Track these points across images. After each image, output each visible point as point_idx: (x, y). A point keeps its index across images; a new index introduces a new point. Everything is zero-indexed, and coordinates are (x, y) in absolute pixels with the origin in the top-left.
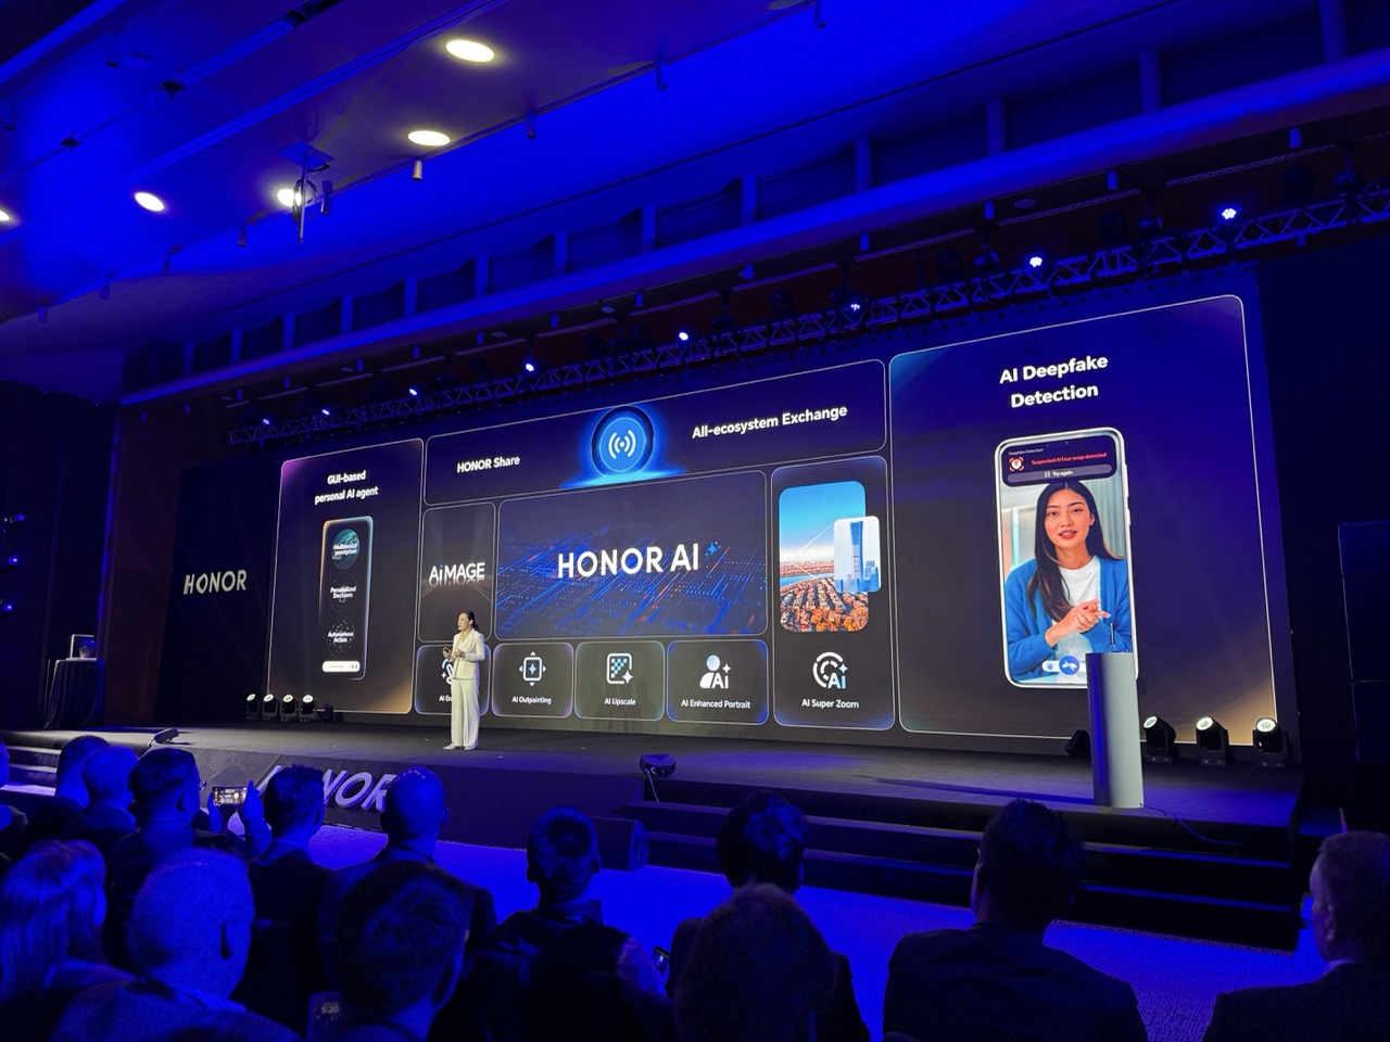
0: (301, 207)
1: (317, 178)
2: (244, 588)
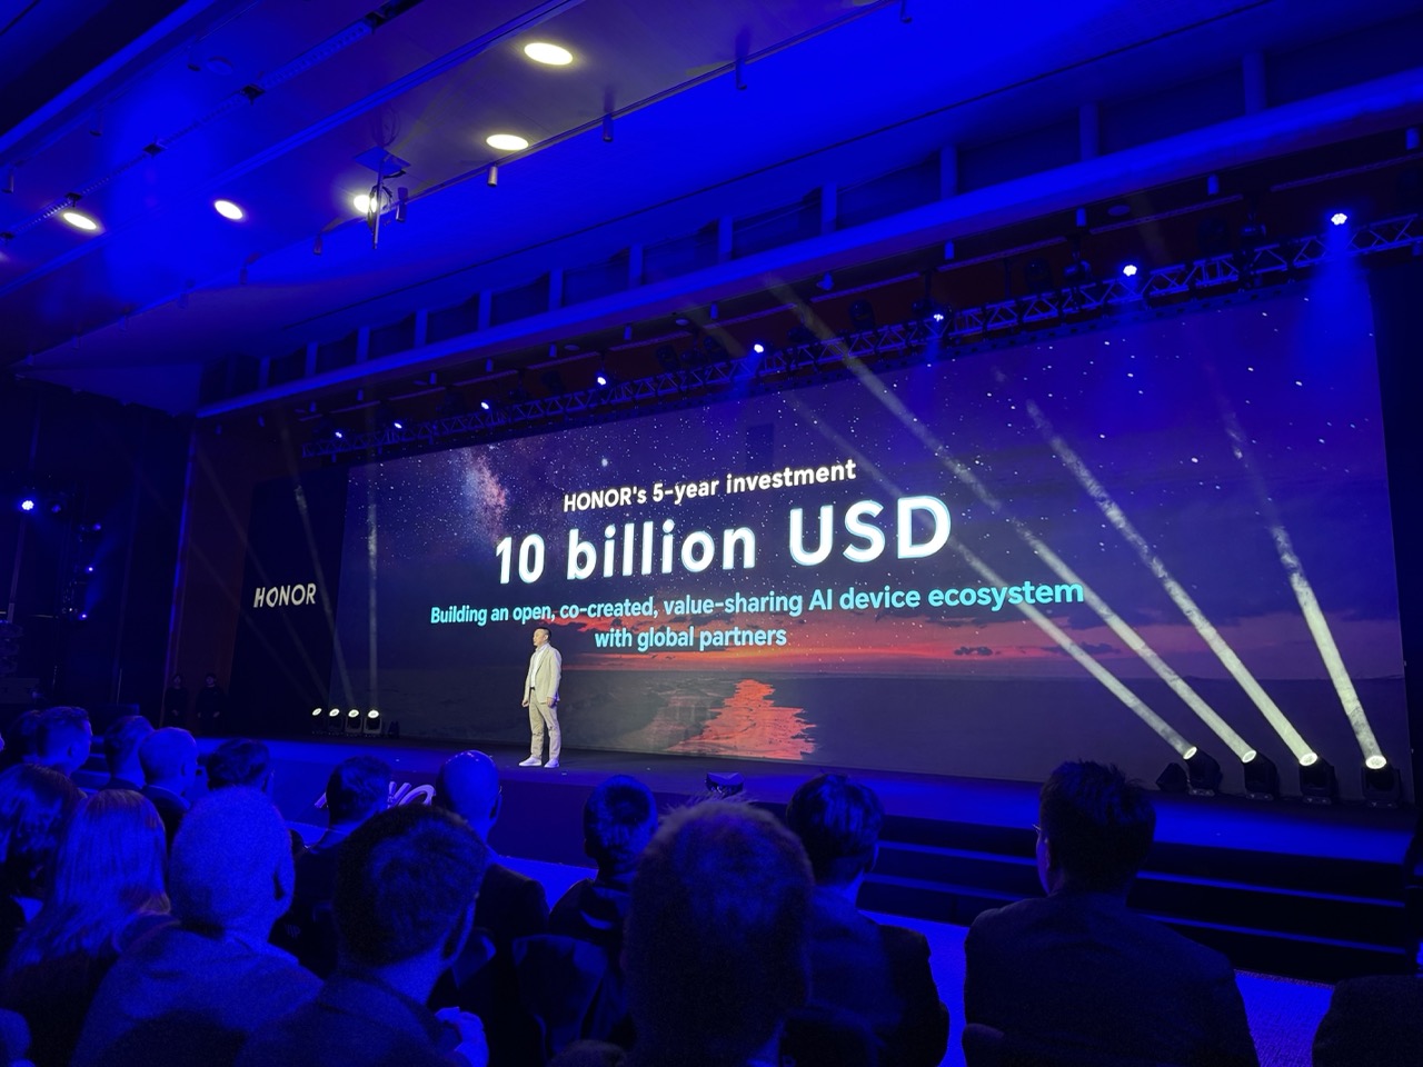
0: (376, 214)
2: (313, 602)
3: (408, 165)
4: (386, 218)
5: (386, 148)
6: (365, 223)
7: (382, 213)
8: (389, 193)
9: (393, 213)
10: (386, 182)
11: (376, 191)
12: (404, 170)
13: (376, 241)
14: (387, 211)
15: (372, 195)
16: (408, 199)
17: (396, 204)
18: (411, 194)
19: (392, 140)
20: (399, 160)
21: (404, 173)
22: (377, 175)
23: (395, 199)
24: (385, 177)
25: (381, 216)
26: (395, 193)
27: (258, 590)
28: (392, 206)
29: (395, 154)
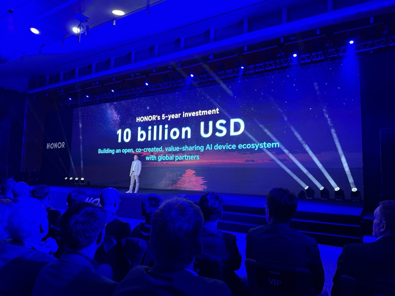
0: (79, 33)
1: (85, 24)
2: (64, 147)
3: (89, 19)
4: (82, 35)
5: (82, 13)
6: (76, 36)
7: (81, 33)
8: (83, 27)
9: (84, 33)
10: (82, 24)
11: (79, 26)
12: (88, 20)
13: (80, 41)
14: (82, 33)
15: (78, 27)
16: (89, 29)
17: (86, 30)
18: (90, 28)
19: (84, 11)
20: (86, 17)
21: (88, 21)
22: (79, 21)
23: (85, 29)
24: (82, 22)
25: (81, 34)
26: (85, 27)
27: (48, 144)
28: (84, 31)
29: (85, 15)
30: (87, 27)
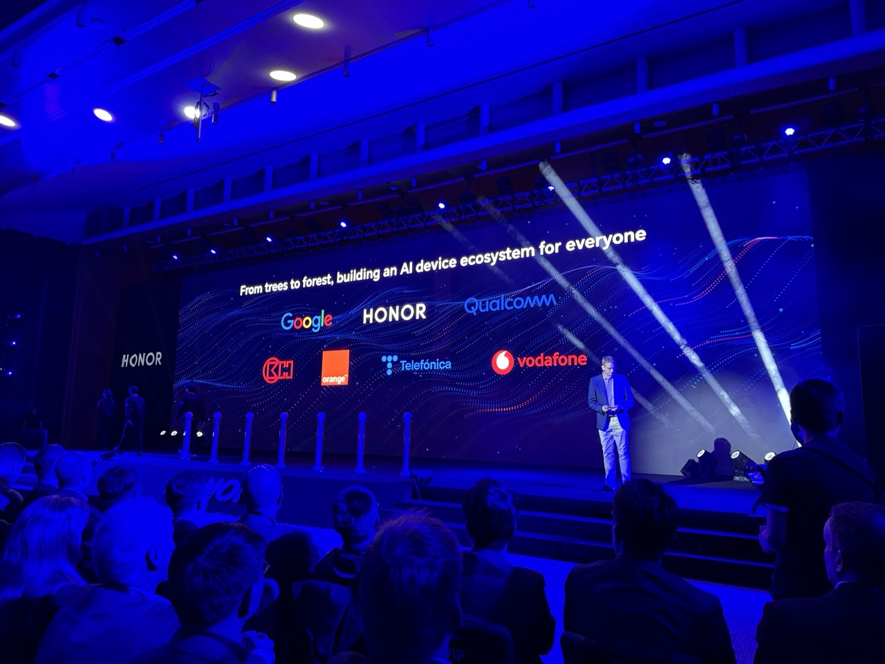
0: (199, 119)
1: (210, 101)
2: (160, 364)
3: (219, 89)
5: (206, 78)
6: (193, 124)
7: (203, 118)
8: (208, 106)
9: (210, 118)
10: (205, 100)
11: (199, 105)
12: (217, 91)
13: (199, 137)
14: (206, 117)
15: (196, 107)
16: (219, 109)
17: (212, 112)
18: (221, 106)
19: (210, 72)
20: (214, 85)
22: (200, 94)
24: (205, 96)
25: (203, 121)
26: (211, 106)
28: (209, 113)
29: (211, 82)
30: (216, 106)
